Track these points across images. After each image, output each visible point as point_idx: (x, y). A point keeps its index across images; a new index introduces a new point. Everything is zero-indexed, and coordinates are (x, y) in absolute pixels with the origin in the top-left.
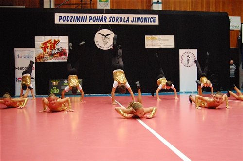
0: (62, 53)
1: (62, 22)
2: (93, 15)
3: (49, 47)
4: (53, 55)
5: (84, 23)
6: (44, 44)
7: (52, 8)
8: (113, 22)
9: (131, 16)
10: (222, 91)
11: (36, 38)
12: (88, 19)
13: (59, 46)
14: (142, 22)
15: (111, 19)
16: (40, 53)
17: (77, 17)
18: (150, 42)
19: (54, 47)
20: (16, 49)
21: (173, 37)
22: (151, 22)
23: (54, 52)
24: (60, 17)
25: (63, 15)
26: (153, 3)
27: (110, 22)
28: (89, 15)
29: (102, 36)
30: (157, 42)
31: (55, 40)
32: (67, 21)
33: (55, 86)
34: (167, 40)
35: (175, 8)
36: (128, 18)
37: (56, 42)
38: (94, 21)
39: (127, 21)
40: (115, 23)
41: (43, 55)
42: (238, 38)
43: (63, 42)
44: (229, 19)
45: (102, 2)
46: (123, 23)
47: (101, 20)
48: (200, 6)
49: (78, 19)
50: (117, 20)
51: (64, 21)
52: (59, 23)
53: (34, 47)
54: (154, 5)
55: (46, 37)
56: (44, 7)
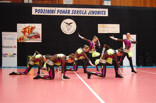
0: (37, 36)
1: (37, 14)
2: (60, 9)
3: (28, 31)
4: (30, 37)
5: (54, 14)
6: (24, 29)
7: (30, 4)
8: (75, 14)
9: (88, 10)
10: (154, 65)
11: (18, 25)
12: (56, 11)
13: (34, 31)
14: (96, 14)
15: (73, 12)
16: (21, 36)
17: (48, 10)
18: (102, 29)
19: (31, 32)
20: (3, 33)
21: (119, 25)
22: (102, 14)
23: (31, 35)
24: (36, 10)
25: (38, 8)
27: (72, 14)
28: (57, 9)
29: (66, 24)
30: (107, 29)
31: (32, 27)
32: (41, 13)
34: (114, 28)
35: (120, 4)
36: (86, 11)
37: (32, 28)
38: (61, 13)
39: (85, 13)
40: (76, 15)
41: (23, 37)
43: (38, 28)
46: (82, 15)
47: (66, 12)
48: (139, 2)
49: (49, 11)
50: (77, 12)
51: (39, 13)
52: (35, 14)
53: (16, 32)
54: (105, 1)
55: (25, 24)
56: (25, 2)
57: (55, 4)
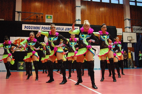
1: (26, 29)
2: (44, 26)
3: (18, 43)
6: (15, 41)
7: (20, 21)
9: (65, 27)
11: (11, 38)
12: (41, 28)
17: (35, 27)
23: (21, 46)
24: (25, 26)
25: (27, 25)
26: (76, 20)
28: (42, 26)
31: (22, 39)
32: (29, 29)
33: (21, 65)
36: (63, 28)
38: (44, 29)
39: (62, 30)
42: (121, 39)
44: (116, 30)
45: (48, 18)
46: (60, 31)
47: (48, 29)
48: (101, 22)
49: (35, 28)
50: (57, 29)
52: (25, 30)
54: (77, 21)
55: (16, 37)
56: (15, 20)
57: (39, 22)
